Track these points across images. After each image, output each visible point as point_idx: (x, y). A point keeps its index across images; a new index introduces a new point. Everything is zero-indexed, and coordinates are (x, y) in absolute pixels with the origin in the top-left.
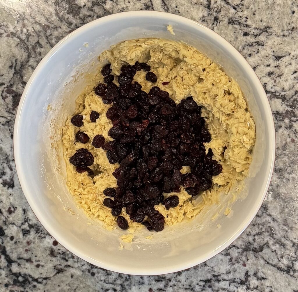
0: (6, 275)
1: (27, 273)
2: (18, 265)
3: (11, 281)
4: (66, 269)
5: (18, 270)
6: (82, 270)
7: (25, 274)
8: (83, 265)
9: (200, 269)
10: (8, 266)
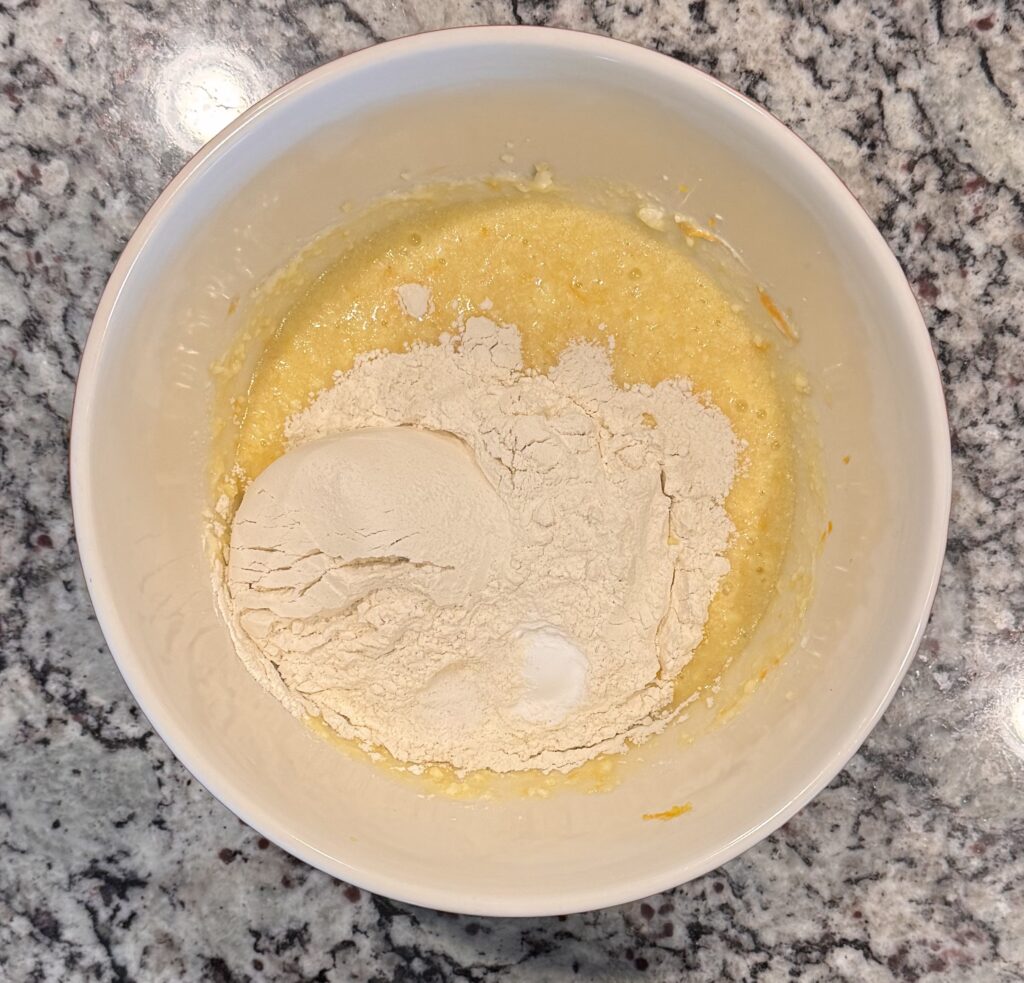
0: (373, 951)
1: (438, 949)
2: (412, 925)
3: (389, 971)
4: (559, 943)
5: (411, 939)
6: (609, 949)
7: (432, 953)
8: (611, 935)
9: (977, 969)
10: (380, 924)
